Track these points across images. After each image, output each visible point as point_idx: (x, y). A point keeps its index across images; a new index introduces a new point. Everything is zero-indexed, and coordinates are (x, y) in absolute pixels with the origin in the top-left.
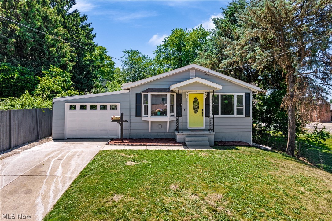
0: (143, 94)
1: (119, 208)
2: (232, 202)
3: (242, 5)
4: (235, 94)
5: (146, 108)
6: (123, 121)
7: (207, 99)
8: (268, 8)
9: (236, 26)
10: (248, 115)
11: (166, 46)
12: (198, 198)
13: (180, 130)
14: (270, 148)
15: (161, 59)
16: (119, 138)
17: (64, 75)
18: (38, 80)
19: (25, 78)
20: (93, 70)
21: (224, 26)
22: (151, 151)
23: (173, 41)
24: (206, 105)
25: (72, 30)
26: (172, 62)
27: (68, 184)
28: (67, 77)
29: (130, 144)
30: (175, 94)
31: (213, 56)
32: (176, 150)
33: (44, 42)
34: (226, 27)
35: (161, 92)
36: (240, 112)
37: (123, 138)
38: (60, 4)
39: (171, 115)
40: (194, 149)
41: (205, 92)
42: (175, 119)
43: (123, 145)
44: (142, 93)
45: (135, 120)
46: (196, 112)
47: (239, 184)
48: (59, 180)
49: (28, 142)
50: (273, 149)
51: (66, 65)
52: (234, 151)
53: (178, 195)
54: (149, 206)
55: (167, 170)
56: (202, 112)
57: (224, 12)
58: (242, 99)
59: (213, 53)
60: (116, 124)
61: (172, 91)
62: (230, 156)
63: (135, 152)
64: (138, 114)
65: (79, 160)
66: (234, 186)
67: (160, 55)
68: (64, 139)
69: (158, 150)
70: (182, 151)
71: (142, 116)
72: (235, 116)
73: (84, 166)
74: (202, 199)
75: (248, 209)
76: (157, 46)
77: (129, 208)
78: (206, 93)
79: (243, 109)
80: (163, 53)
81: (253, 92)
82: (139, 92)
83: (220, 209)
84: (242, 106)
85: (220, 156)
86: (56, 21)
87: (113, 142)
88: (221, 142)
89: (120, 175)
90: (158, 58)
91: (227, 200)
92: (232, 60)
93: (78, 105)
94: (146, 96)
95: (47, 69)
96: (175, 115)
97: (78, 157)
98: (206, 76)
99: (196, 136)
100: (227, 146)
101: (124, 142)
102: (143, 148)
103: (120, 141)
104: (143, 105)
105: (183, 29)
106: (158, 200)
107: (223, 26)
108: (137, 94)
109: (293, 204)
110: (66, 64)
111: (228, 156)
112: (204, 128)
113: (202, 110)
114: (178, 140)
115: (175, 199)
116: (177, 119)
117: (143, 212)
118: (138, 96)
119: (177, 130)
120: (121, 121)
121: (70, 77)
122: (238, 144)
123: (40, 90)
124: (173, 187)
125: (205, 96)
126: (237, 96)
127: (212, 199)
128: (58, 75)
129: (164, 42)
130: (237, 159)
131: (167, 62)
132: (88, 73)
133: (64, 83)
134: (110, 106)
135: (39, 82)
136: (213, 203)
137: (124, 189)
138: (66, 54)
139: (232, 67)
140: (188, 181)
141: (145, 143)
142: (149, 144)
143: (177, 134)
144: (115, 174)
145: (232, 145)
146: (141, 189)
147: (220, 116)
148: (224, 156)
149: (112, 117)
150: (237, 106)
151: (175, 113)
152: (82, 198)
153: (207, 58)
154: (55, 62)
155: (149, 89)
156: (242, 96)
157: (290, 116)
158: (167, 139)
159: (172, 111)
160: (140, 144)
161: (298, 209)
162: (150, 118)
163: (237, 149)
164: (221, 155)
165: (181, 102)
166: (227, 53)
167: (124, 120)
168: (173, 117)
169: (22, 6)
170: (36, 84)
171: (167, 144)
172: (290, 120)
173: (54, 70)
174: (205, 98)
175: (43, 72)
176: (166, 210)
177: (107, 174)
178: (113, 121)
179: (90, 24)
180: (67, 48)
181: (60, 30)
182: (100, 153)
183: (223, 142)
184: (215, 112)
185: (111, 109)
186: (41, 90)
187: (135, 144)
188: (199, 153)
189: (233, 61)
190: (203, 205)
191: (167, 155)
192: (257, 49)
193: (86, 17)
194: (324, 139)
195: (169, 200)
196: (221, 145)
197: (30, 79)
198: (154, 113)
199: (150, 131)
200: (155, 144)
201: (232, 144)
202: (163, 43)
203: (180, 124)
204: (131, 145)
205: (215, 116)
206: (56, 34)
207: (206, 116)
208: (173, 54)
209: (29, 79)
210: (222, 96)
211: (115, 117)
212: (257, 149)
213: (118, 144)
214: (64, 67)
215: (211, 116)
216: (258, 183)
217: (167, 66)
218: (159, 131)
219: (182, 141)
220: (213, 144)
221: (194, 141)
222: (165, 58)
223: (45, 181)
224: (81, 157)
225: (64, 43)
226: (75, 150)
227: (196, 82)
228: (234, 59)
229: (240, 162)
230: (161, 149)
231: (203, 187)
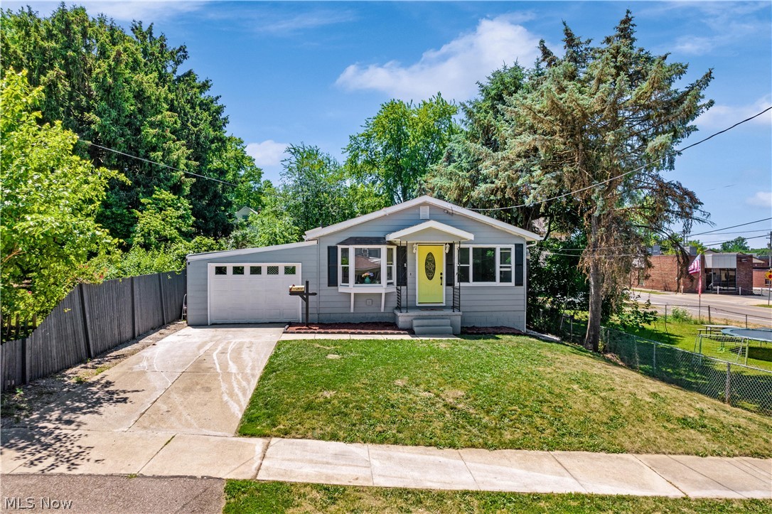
0: (340, 247)
1: (333, 404)
2: (476, 400)
3: (515, 78)
4: (498, 247)
5: (346, 271)
6: (308, 294)
7: (450, 256)
8: (553, 101)
9: (503, 122)
10: (519, 283)
11: (369, 137)
12: (432, 395)
13: (404, 308)
14: (558, 339)
15: (359, 163)
16: (301, 322)
17: (179, 205)
18: (135, 217)
19: (113, 213)
20: (224, 191)
21: (482, 118)
22: (360, 341)
23: (383, 127)
24: (447, 265)
25: (185, 112)
26: (382, 170)
27: (254, 383)
28: (185, 210)
29: (323, 331)
30: (395, 248)
31: (461, 173)
32: (398, 339)
33: (139, 141)
34: (486, 121)
35: (372, 244)
36: (505, 277)
37: (309, 322)
38: (160, 61)
39: (388, 284)
40: (428, 339)
41: (446, 244)
42: (395, 290)
43: (311, 333)
44: (338, 246)
45: (326, 291)
46: (430, 278)
47: (488, 379)
48: (239, 377)
49: (152, 329)
50: (562, 340)
51: (180, 185)
52: (491, 340)
53: (407, 391)
54: (371, 402)
55: (388, 364)
56: (441, 278)
57: (483, 91)
58: (509, 254)
59: (461, 168)
60: (299, 298)
61: (390, 243)
62: (482, 347)
63: (335, 343)
64: (332, 282)
65: (252, 353)
66: (481, 383)
67: (356, 156)
68: (207, 325)
69: (371, 340)
70: (408, 341)
71: (339, 284)
72: (498, 283)
73: (265, 362)
74: (438, 396)
75: (496, 407)
76: (351, 137)
77: (346, 404)
78: (448, 245)
79: (511, 271)
80: (362, 151)
81: (529, 243)
82: (334, 244)
83: (460, 406)
84: (510, 267)
85: (468, 348)
86: (158, 100)
87: (293, 329)
88: (473, 328)
89: (324, 370)
90: (352, 162)
91: (470, 398)
92: (493, 185)
93: (230, 267)
94: (345, 252)
95: (149, 193)
96: (395, 283)
97: (248, 349)
98: (448, 217)
99: (430, 319)
100: (482, 334)
101: (311, 329)
102: (346, 337)
103: (305, 327)
104: (340, 266)
105: (405, 103)
106: (381, 396)
107: (479, 118)
108: (329, 248)
109: (556, 402)
110: (181, 182)
111: (480, 348)
112: (444, 305)
113: (441, 274)
114: (400, 324)
115: (403, 396)
116: (398, 289)
117: (364, 408)
118: (332, 251)
119: (399, 308)
120: (304, 295)
121: (190, 209)
122: (501, 331)
123: (140, 235)
124: (399, 382)
125: (445, 250)
126: (501, 249)
127: (451, 395)
128: (170, 206)
129: (365, 128)
130: (494, 352)
131: (372, 169)
132: (216, 195)
133: (180, 220)
134: (284, 268)
135: (136, 220)
136: (451, 400)
137: (334, 385)
138: (178, 164)
139: (495, 195)
140: (419, 376)
141: (346, 330)
142: (353, 331)
143: (399, 314)
144: (316, 368)
145: (490, 333)
146: (358, 385)
147: (472, 284)
148: (474, 347)
149: (291, 287)
150: (501, 267)
151: (394, 279)
152: (283, 394)
153: (451, 179)
154: (160, 181)
155: (351, 238)
156: (510, 249)
157: (593, 283)
158: (380, 323)
159: (389, 275)
160: (338, 330)
161: (561, 407)
162: (352, 288)
163: (498, 338)
164: (470, 346)
165: (405, 260)
166: (485, 171)
167: (310, 292)
168: (391, 286)
169: (101, 76)
170: (132, 225)
171: (382, 332)
172: (593, 290)
173: (161, 197)
174: (447, 254)
175: (142, 200)
176: (393, 406)
177: (304, 368)
178: (292, 293)
179: (217, 98)
180: (180, 152)
181: (167, 116)
182: (280, 345)
183: (477, 328)
184: (464, 277)
185: (285, 273)
186: (142, 235)
187: (330, 331)
188: (435, 344)
189: (496, 187)
190: (438, 402)
191: (386, 346)
192: (534, 169)
193: (210, 83)
194: (649, 322)
195: (394, 397)
196: (473, 333)
197: (121, 214)
198: (360, 280)
199: (352, 311)
200: (362, 331)
201: (491, 330)
202: (362, 131)
203: (404, 297)
204: (325, 333)
205: (463, 284)
206: (161, 125)
207: (448, 285)
208: (385, 154)
209: (119, 215)
210: (474, 249)
211: (296, 287)
212: (532, 339)
213: (302, 331)
214: (176, 189)
215: (457, 284)
216: (515, 379)
217: (371, 178)
218: (368, 311)
219: (408, 326)
220: (459, 330)
221: (427, 326)
222: (367, 162)
223: (220, 378)
224: (253, 349)
225: (174, 141)
226: (238, 340)
227: (430, 229)
228: (498, 183)
229: (497, 355)
230: (375, 338)
231: (440, 383)
